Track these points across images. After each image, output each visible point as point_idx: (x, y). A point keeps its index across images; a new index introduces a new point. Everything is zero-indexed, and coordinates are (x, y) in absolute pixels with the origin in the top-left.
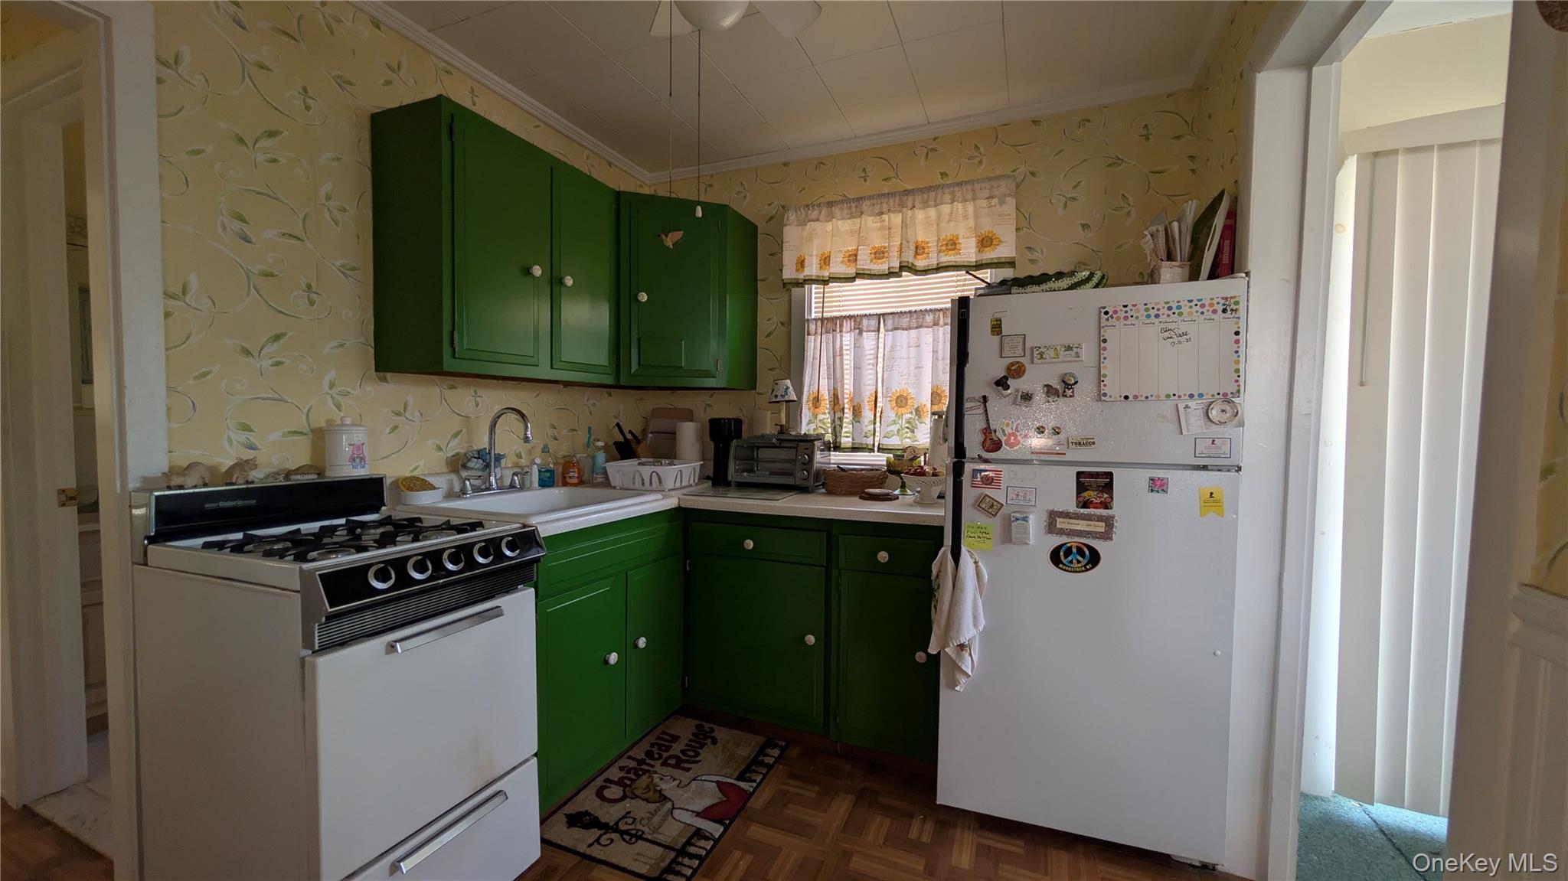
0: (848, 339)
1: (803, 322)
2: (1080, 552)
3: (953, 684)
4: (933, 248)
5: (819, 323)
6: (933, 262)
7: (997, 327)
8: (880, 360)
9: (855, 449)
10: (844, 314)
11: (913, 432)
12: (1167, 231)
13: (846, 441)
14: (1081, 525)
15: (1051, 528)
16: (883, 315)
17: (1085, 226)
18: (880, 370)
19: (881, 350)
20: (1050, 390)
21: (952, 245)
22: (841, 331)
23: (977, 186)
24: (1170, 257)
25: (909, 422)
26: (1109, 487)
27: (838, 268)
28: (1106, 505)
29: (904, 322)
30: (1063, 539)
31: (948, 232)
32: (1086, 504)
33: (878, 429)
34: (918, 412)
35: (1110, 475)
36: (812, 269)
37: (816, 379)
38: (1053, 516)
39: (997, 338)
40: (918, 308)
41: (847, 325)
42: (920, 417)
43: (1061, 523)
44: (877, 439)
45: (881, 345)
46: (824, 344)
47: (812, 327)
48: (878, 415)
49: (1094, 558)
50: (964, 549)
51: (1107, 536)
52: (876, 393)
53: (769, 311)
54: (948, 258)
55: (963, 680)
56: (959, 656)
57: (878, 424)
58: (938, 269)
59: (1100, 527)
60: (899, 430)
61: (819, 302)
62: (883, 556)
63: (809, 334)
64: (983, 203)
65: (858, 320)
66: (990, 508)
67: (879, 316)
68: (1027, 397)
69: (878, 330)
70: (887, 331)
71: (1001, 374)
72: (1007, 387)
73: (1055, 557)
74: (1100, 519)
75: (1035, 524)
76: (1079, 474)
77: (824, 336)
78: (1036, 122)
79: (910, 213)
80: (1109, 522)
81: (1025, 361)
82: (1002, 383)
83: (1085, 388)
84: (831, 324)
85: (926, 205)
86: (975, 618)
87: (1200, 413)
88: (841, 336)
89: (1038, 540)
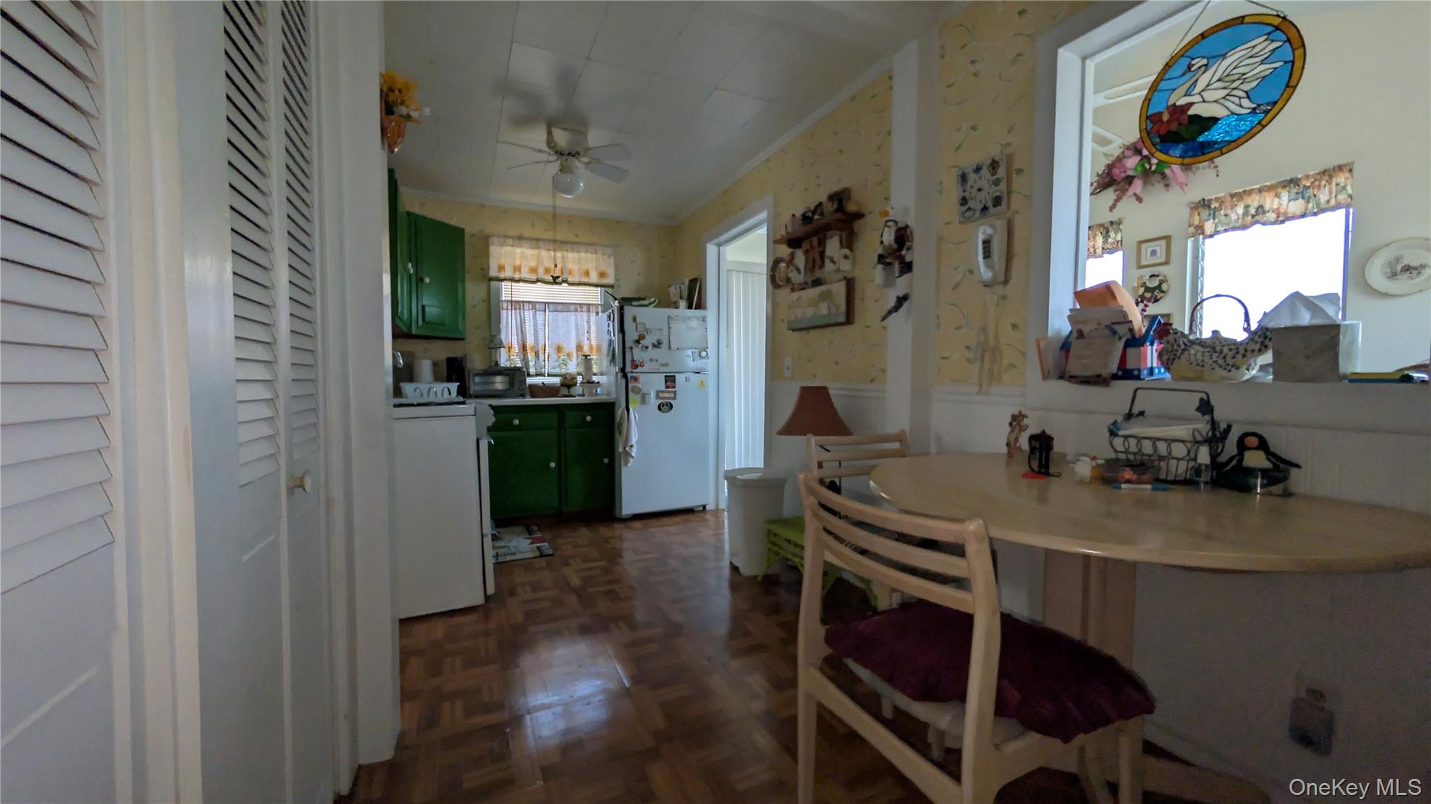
0: (528, 315)
1: (499, 301)
2: (667, 405)
3: (626, 464)
4: (576, 273)
5: (509, 304)
6: (577, 280)
7: (634, 319)
8: (547, 327)
9: (537, 375)
10: (525, 300)
11: (566, 365)
12: (680, 288)
13: (532, 371)
14: (667, 395)
15: (658, 397)
16: (548, 303)
17: (639, 274)
18: (547, 332)
19: (547, 322)
20: (654, 346)
21: (587, 274)
22: (524, 309)
23: (598, 248)
24: (681, 298)
25: (563, 360)
26: (674, 381)
27: (525, 274)
28: (674, 387)
29: (560, 307)
30: (661, 401)
31: (585, 267)
32: (667, 387)
33: (546, 364)
34: (569, 355)
35: (674, 376)
36: (508, 273)
37: (509, 333)
38: (658, 392)
39: (635, 324)
40: (567, 302)
41: (526, 306)
42: (570, 358)
43: (661, 395)
44: (546, 370)
45: (547, 319)
46: (513, 316)
47: (505, 305)
48: (546, 357)
49: (671, 406)
50: (631, 408)
51: (674, 398)
52: (545, 345)
53: (473, 292)
54: (585, 280)
55: (631, 460)
56: (631, 450)
57: (547, 362)
58: (579, 284)
59: (672, 395)
60: (559, 365)
61: (507, 291)
62: (589, 418)
63: (502, 309)
64: (600, 256)
65: (534, 304)
66: (637, 391)
67: (545, 303)
68: (647, 347)
69: (545, 311)
70: (549, 311)
71: (637, 338)
72: (640, 344)
73: (659, 408)
74: (672, 392)
75: (653, 395)
76: (666, 376)
77: (513, 311)
78: (618, 222)
79: (566, 253)
80: (675, 393)
81: (645, 333)
82: (638, 342)
83: (665, 345)
84: (517, 305)
85: (572, 251)
86: (635, 435)
87: (698, 354)
88: (524, 313)
89: (654, 402)
